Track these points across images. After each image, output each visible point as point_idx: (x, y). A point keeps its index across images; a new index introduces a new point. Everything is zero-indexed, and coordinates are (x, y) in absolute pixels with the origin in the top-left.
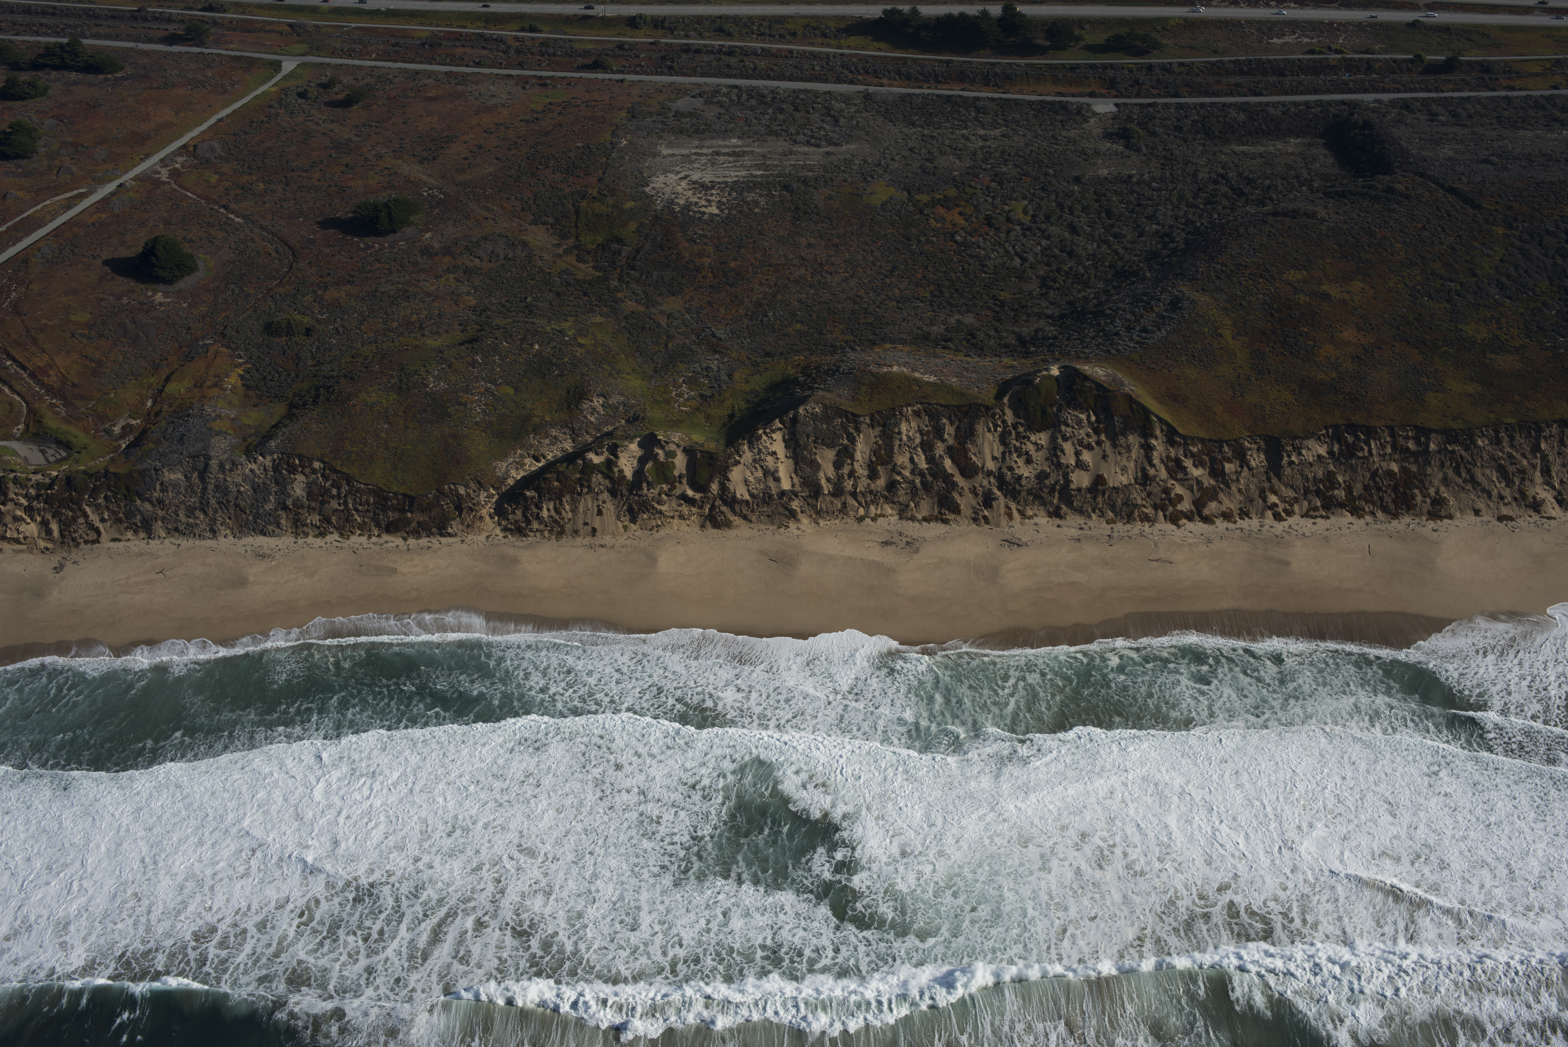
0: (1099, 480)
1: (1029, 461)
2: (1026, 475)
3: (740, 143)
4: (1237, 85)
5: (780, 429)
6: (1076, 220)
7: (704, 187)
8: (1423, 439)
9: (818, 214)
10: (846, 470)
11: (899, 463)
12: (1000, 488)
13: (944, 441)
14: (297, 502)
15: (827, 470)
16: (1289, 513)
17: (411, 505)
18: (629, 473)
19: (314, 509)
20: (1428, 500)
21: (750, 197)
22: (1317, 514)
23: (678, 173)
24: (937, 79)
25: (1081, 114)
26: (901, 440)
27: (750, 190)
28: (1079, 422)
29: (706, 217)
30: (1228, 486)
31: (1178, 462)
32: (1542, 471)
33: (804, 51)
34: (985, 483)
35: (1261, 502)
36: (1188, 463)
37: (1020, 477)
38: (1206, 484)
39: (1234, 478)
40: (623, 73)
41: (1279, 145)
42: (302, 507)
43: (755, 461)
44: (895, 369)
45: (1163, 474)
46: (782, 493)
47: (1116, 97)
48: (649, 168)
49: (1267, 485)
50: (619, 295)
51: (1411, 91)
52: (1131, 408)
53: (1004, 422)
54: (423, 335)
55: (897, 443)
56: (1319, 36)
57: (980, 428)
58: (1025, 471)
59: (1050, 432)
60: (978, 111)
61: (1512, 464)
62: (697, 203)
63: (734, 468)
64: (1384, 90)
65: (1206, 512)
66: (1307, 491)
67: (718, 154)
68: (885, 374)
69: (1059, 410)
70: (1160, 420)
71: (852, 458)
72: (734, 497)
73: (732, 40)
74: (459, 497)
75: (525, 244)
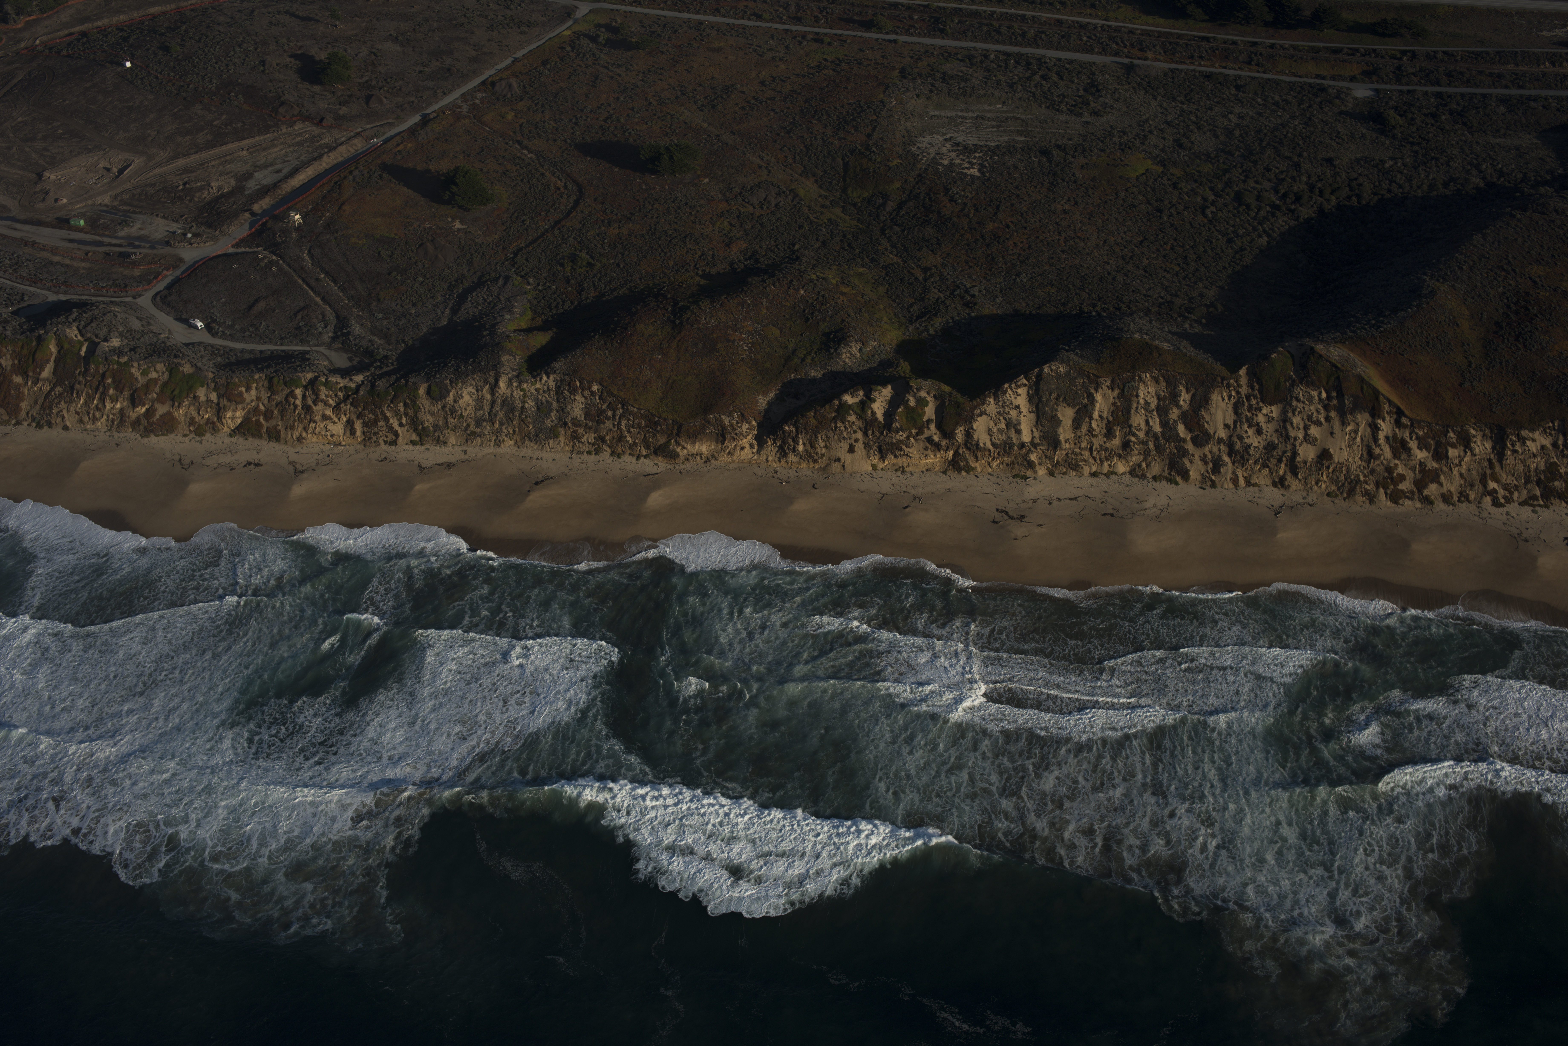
0: (1324, 455)
1: (1259, 432)
2: (1255, 444)
3: (1005, 108)
4: (1500, 76)
5: (1025, 385)
7: (967, 150)
9: (1075, 182)
10: (1084, 428)
11: (1135, 424)
12: (1230, 455)
13: (1179, 407)
14: (575, 421)
15: (1067, 427)
16: (1509, 500)
17: (679, 431)
18: (880, 416)
19: (590, 428)
21: (1010, 161)
22: (1535, 502)
23: (944, 134)
24: (1200, 56)
25: (1340, 98)
26: (1138, 403)
27: (1011, 154)
28: (1311, 399)
29: (967, 179)
30: (1450, 470)
31: (1403, 442)
33: (1073, 21)
34: (1215, 450)
35: (1481, 487)
36: (1413, 444)
37: (1249, 446)
38: (1429, 466)
39: (1457, 461)
42: (580, 425)
43: (999, 413)
44: (1138, 336)
45: (1387, 452)
46: (1022, 445)
47: (1376, 82)
48: (917, 128)
49: (1488, 472)
50: (880, 247)
52: (1362, 388)
53: (1238, 393)
55: (1134, 405)
57: (1215, 397)
58: (1255, 441)
59: (1280, 406)
60: (1238, 89)
62: (960, 165)
63: (979, 418)
65: (1426, 492)
66: (1528, 480)
67: (983, 118)
69: (1292, 386)
70: (1390, 401)
71: (1091, 418)
72: (977, 445)
74: (723, 426)
75: (795, 194)
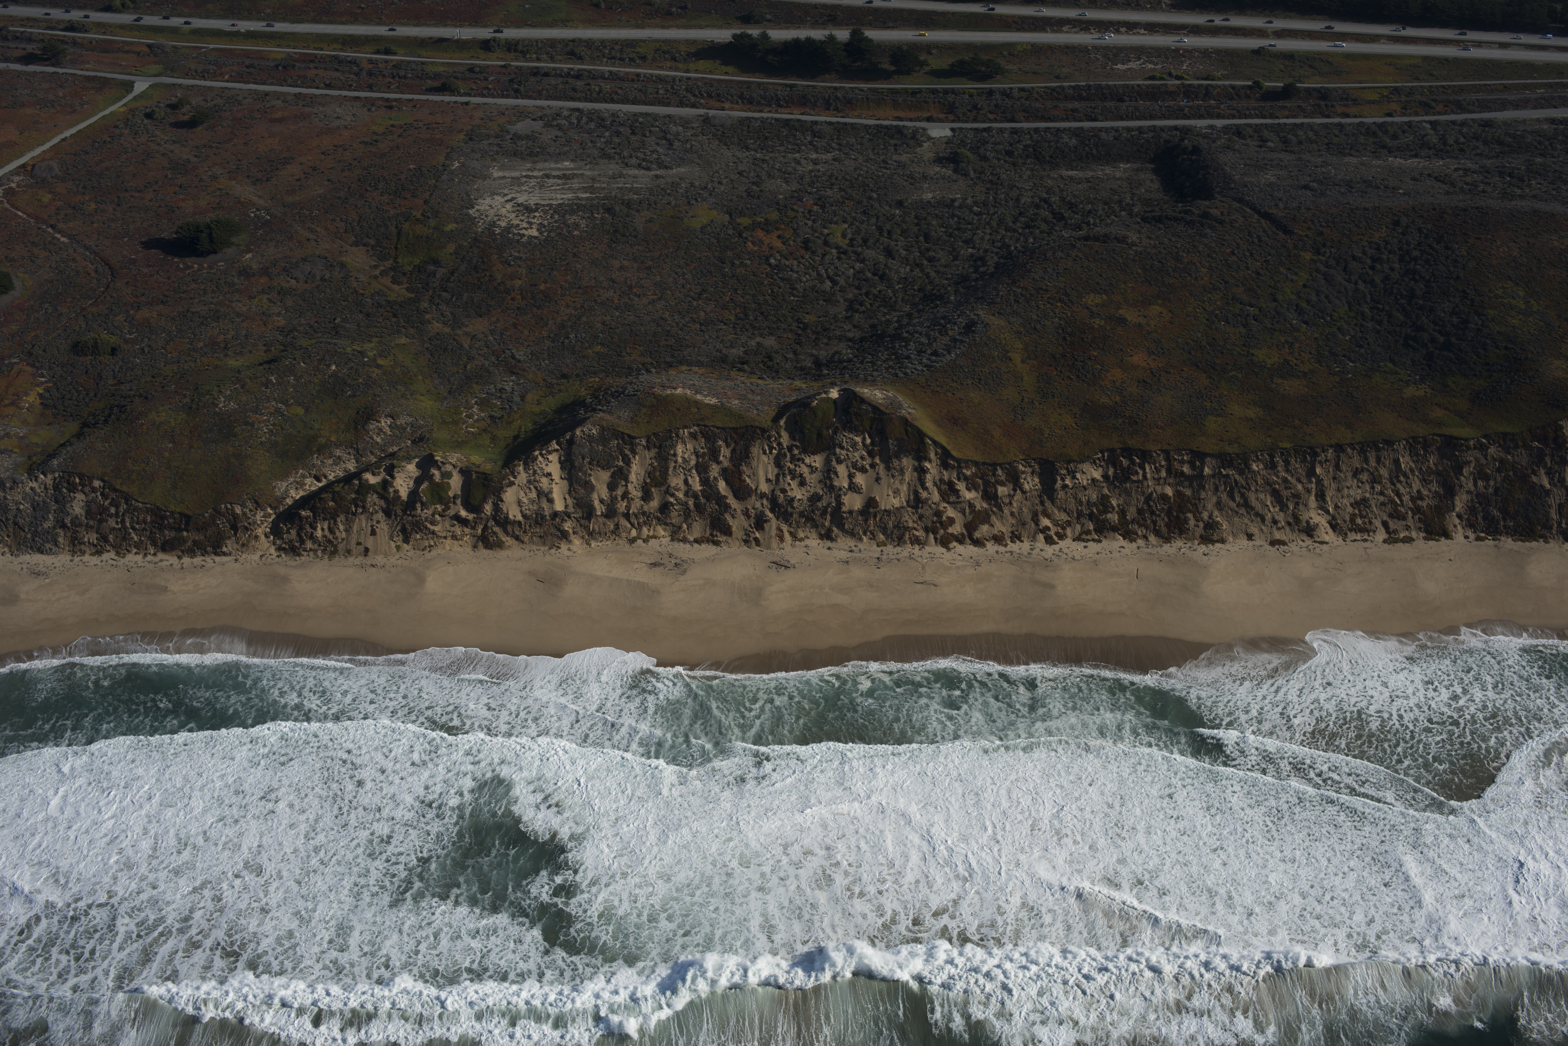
0: (871, 503)
1: (802, 484)
2: (798, 497)
3: (572, 166)
4: (1074, 110)
5: (557, 450)
6: (893, 243)
7: (529, 209)
8: (1198, 463)
9: (636, 237)
10: (619, 492)
11: (673, 485)
12: (772, 510)
13: (719, 463)
14: (76, 522)
15: (601, 491)
16: (1062, 537)
17: (187, 524)
18: (404, 494)
19: (92, 527)
20: (1201, 524)
21: (572, 219)
22: (1089, 537)
23: (506, 195)
24: (777, 103)
25: (915, 138)
26: (676, 462)
27: (573, 212)
28: (854, 445)
29: (524, 239)
30: (1001, 510)
31: (951, 484)
32: (1316, 496)
33: (652, 75)
34: (758, 505)
35: (1033, 525)
36: (961, 486)
37: (792, 500)
38: (978, 507)
39: (1007, 501)
40: (470, 95)
41: (1108, 170)
42: (80, 525)
43: (529, 482)
44: (679, 391)
45: (936, 497)
46: (555, 515)
47: (953, 121)
48: (478, 190)
49: (1040, 508)
50: (427, 316)
51: (1246, 117)
52: (906, 431)
53: (780, 444)
54: (226, 355)
55: (672, 464)
56: (1163, 62)
57: (755, 450)
58: (798, 493)
59: (825, 455)
60: (814, 134)
61: (1286, 488)
62: (518, 225)
63: (509, 489)
64: (1219, 116)
65: (977, 535)
66: (1080, 515)
67: (548, 176)
68: (667, 396)
69: (835, 433)
70: (935, 443)
71: (627, 480)
72: (507, 518)
73: (582, 64)
74: (235, 516)
75: (343, 265)
